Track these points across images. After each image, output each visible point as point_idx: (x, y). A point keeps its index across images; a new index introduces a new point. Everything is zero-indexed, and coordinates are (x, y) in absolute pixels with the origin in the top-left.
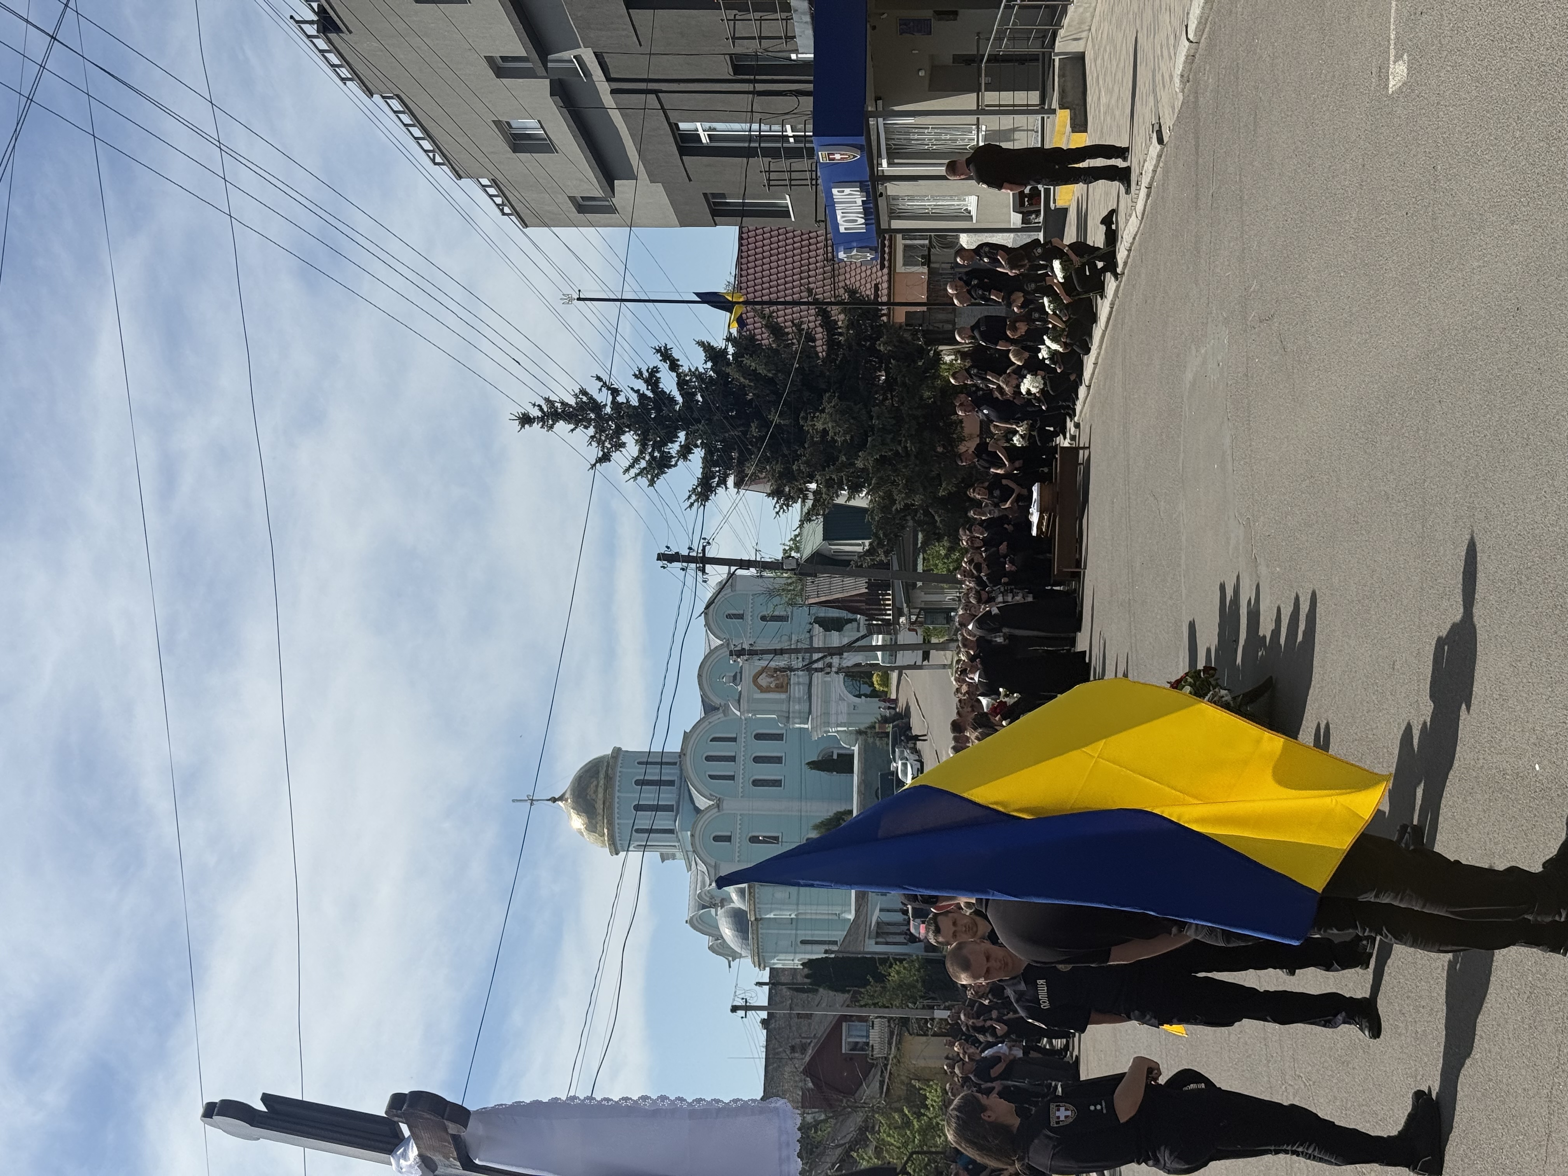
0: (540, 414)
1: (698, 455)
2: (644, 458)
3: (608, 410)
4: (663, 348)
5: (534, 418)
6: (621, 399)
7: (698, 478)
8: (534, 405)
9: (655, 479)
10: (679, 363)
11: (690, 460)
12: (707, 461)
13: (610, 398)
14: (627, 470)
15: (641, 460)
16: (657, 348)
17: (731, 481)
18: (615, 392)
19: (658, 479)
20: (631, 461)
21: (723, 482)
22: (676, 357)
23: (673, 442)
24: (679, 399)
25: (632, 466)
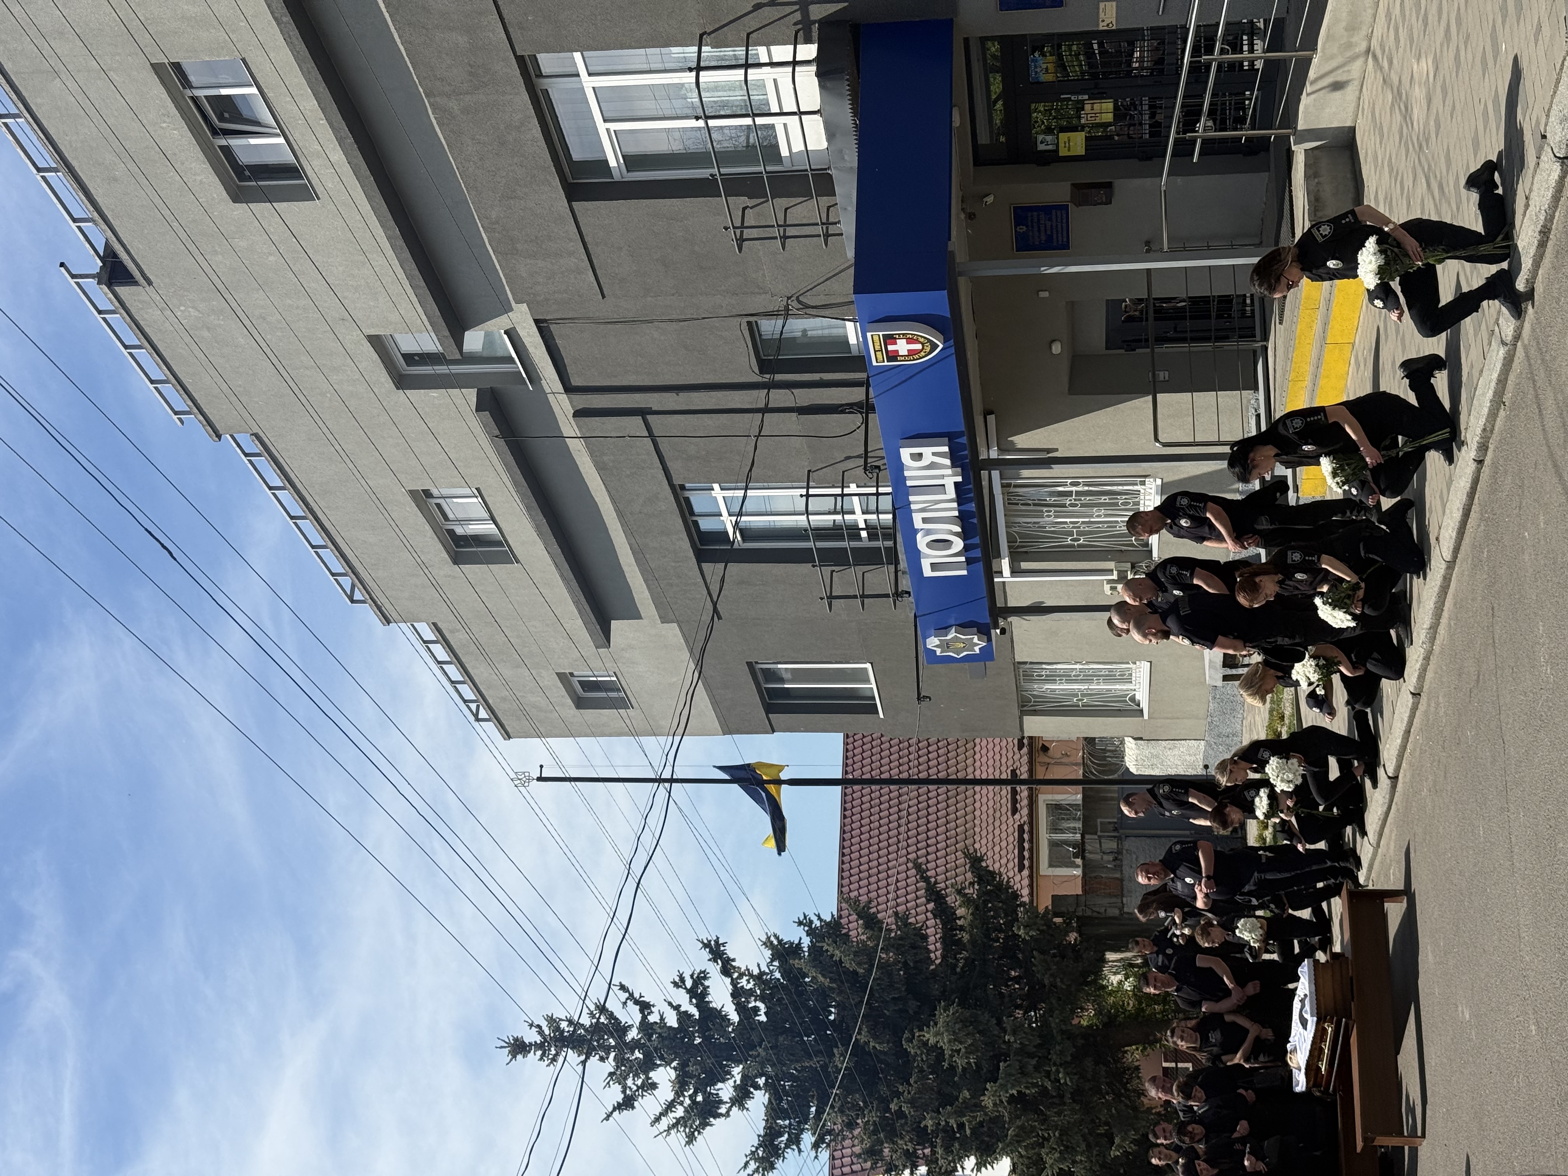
0: (538, 1039)
1: (759, 1100)
2: (681, 1103)
3: (633, 1034)
4: (713, 943)
5: (531, 1044)
6: (653, 1018)
7: (759, 1136)
8: (531, 1025)
9: (696, 1133)
10: (734, 964)
11: (747, 1109)
12: (772, 1109)
13: (638, 1017)
14: (657, 1119)
15: (678, 1107)
16: (706, 941)
17: (808, 1139)
18: (645, 1007)
19: (699, 1133)
20: (664, 1106)
21: (795, 1140)
22: (732, 957)
23: (723, 1081)
24: (734, 1017)
25: (664, 1113)
